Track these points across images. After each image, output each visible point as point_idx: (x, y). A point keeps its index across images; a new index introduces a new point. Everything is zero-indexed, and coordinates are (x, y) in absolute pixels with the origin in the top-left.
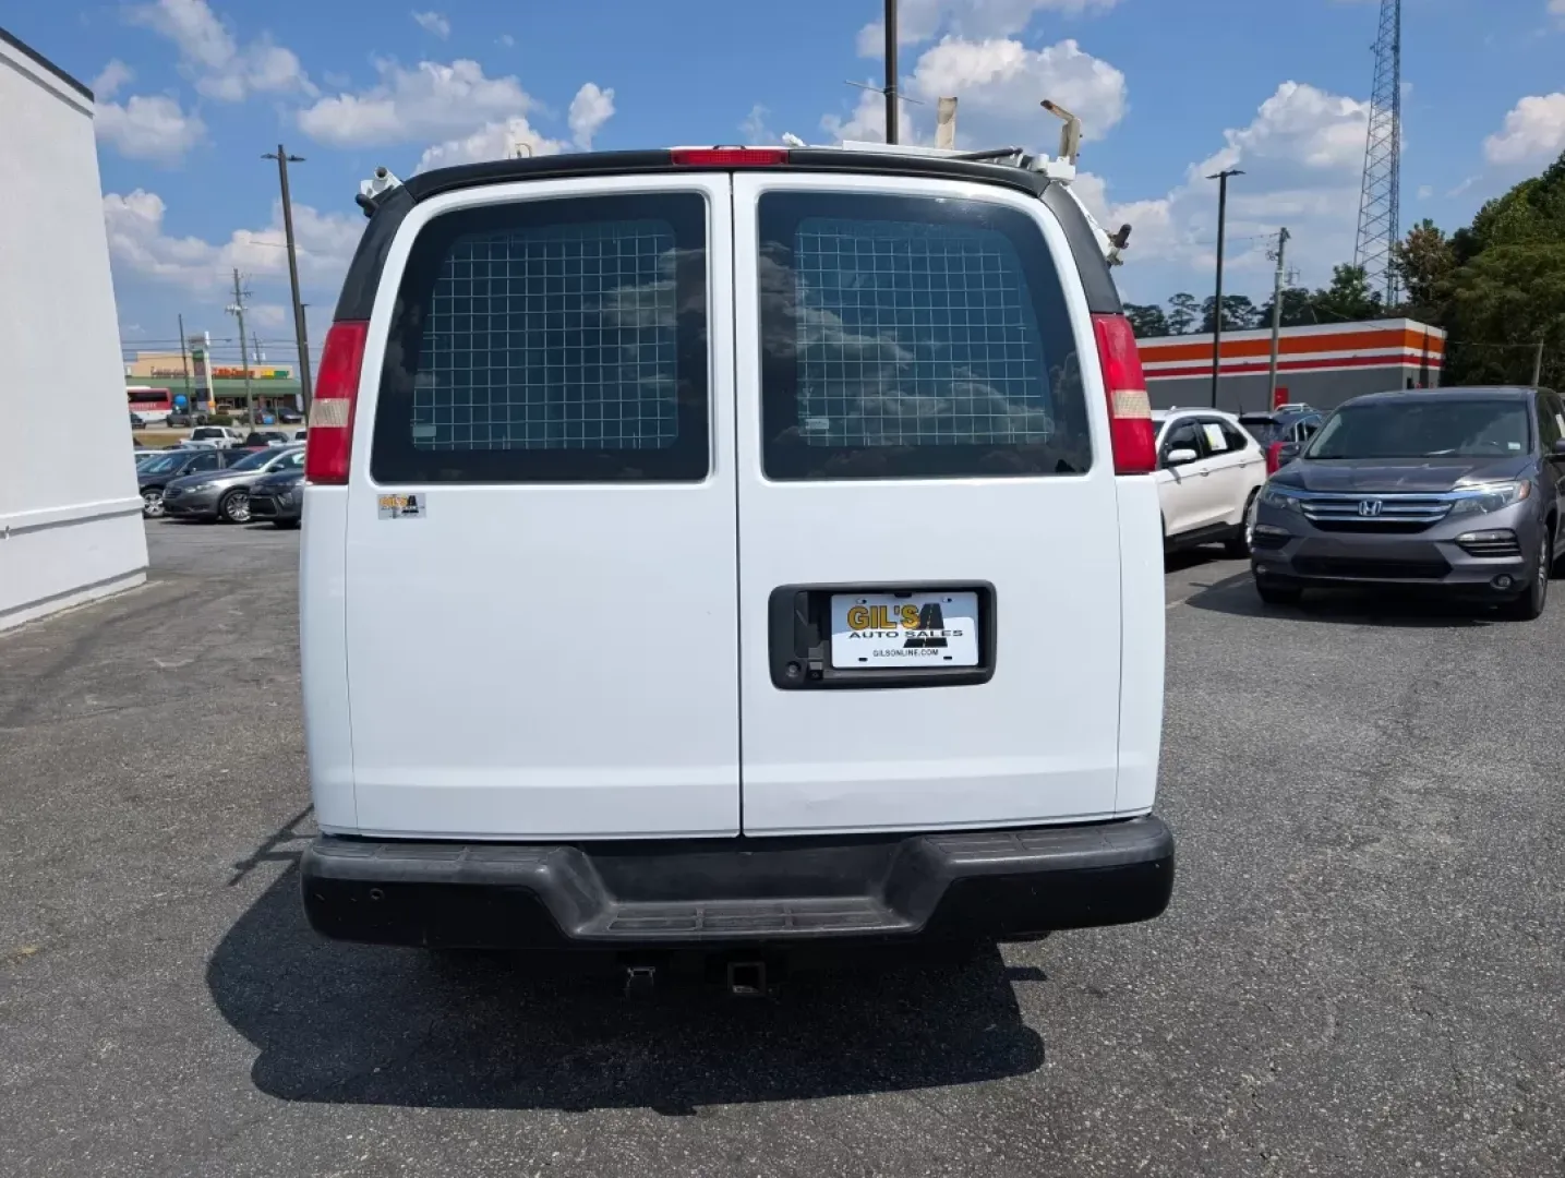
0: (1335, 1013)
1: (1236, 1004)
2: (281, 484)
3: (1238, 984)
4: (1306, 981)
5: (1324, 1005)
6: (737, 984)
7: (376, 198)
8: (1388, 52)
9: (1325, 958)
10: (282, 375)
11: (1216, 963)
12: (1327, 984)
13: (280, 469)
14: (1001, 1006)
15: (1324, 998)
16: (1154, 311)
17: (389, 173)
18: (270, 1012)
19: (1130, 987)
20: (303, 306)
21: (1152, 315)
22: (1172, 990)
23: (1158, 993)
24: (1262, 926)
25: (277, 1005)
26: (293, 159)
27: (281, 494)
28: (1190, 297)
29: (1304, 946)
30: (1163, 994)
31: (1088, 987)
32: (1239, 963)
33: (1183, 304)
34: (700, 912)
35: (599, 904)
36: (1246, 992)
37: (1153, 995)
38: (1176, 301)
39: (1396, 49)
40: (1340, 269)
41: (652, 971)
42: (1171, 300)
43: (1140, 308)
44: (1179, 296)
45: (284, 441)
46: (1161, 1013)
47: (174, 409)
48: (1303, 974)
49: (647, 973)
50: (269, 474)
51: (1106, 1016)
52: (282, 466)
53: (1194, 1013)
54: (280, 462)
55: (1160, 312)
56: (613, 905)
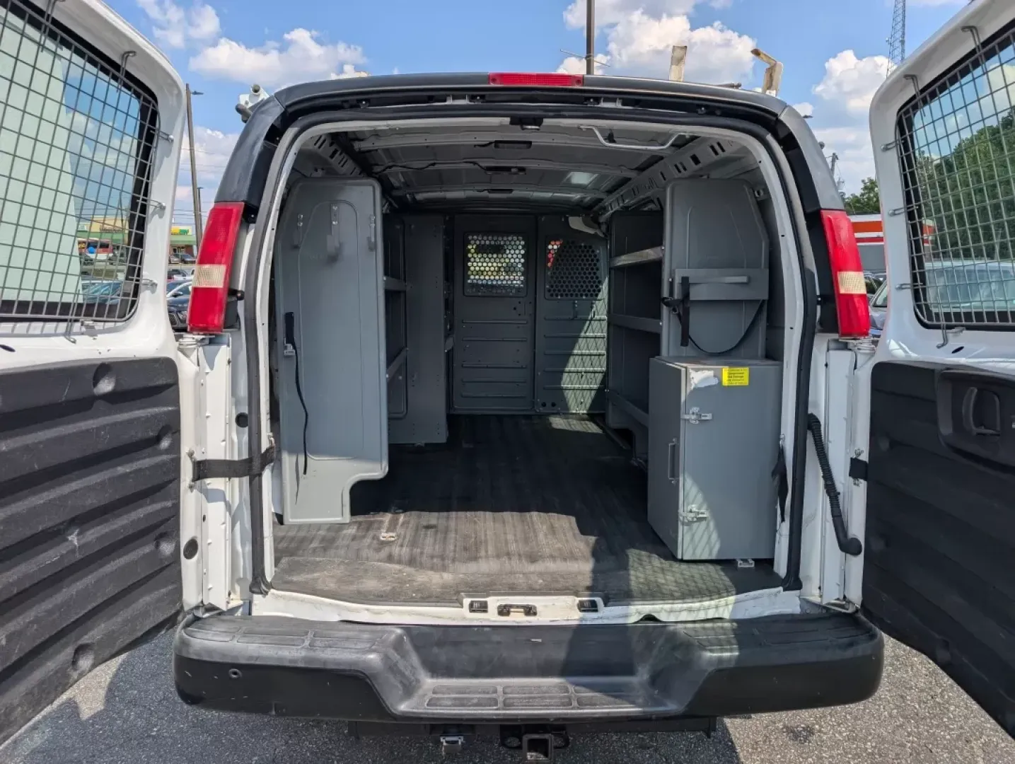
0: (982, 756)
1: (902, 745)
2: (180, 305)
3: (901, 726)
4: (953, 725)
5: (972, 748)
6: (529, 751)
7: (251, 108)
8: (898, 44)
9: (962, 703)
10: (184, 232)
11: (879, 705)
12: (970, 728)
13: (180, 295)
14: (720, 742)
15: (971, 741)
17: (262, 90)
18: (149, 736)
19: (817, 727)
20: (199, 189)
22: (850, 731)
23: (840, 733)
24: (907, 672)
25: (155, 729)
26: (195, 93)
27: (180, 312)
29: (943, 691)
30: (844, 734)
31: (785, 726)
32: (897, 707)
34: (500, 689)
35: (418, 681)
36: (909, 734)
37: (837, 735)
40: (867, 181)
41: (461, 740)
45: (184, 275)
46: (846, 753)
47: (114, 253)
48: (949, 718)
49: (457, 742)
50: (173, 298)
51: (804, 756)
52: (181, 293)
53: (872, 754)
54: (180, 290)
56: (429, 682)
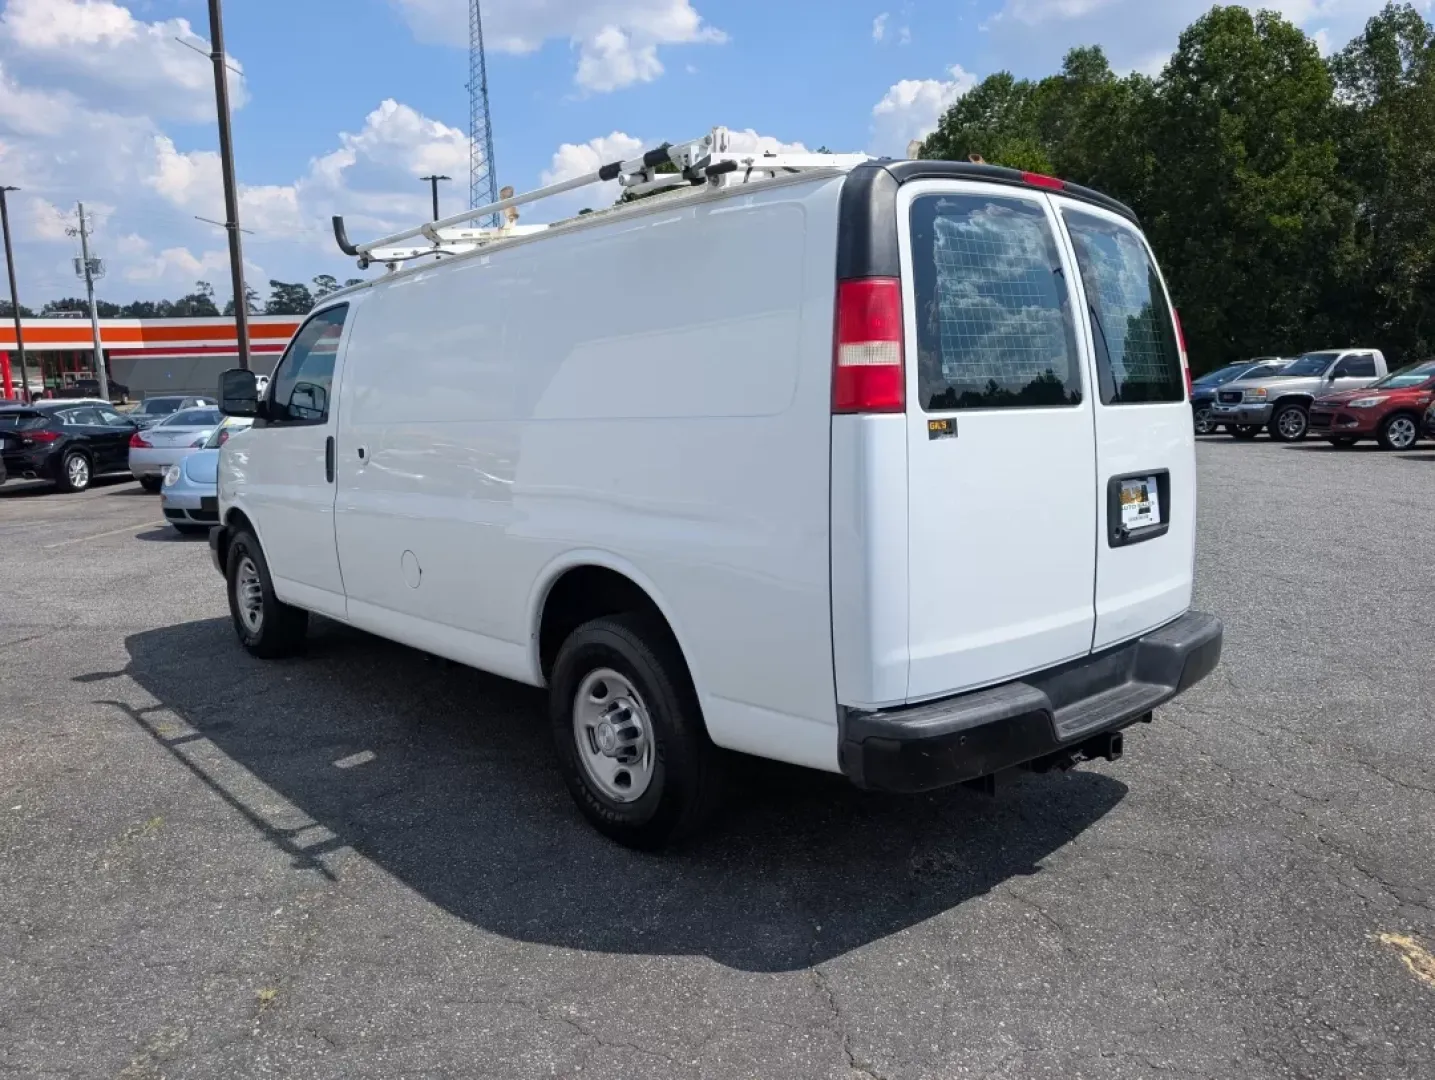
8: (479, 93)
16: (298, 290)
21: (297, 293)
28: (332, 279)
33: (326, 285)
38: (319, 281)
39: (484, 90)
42: (315, 280)
43: (286, 286)
44: (322, 277)
55: (306, 290)
